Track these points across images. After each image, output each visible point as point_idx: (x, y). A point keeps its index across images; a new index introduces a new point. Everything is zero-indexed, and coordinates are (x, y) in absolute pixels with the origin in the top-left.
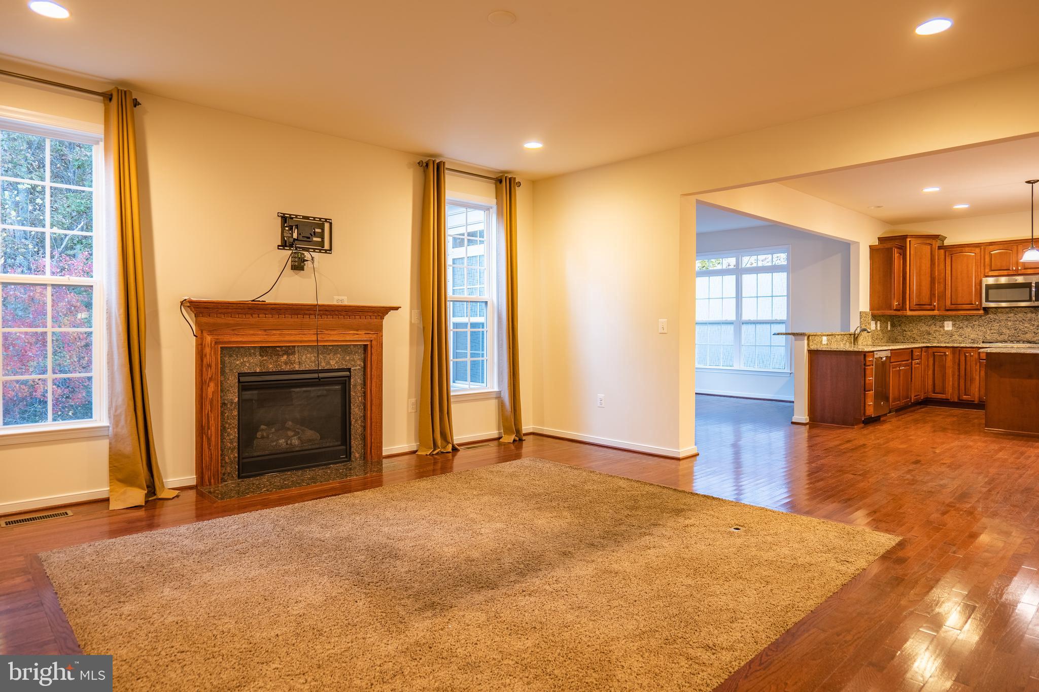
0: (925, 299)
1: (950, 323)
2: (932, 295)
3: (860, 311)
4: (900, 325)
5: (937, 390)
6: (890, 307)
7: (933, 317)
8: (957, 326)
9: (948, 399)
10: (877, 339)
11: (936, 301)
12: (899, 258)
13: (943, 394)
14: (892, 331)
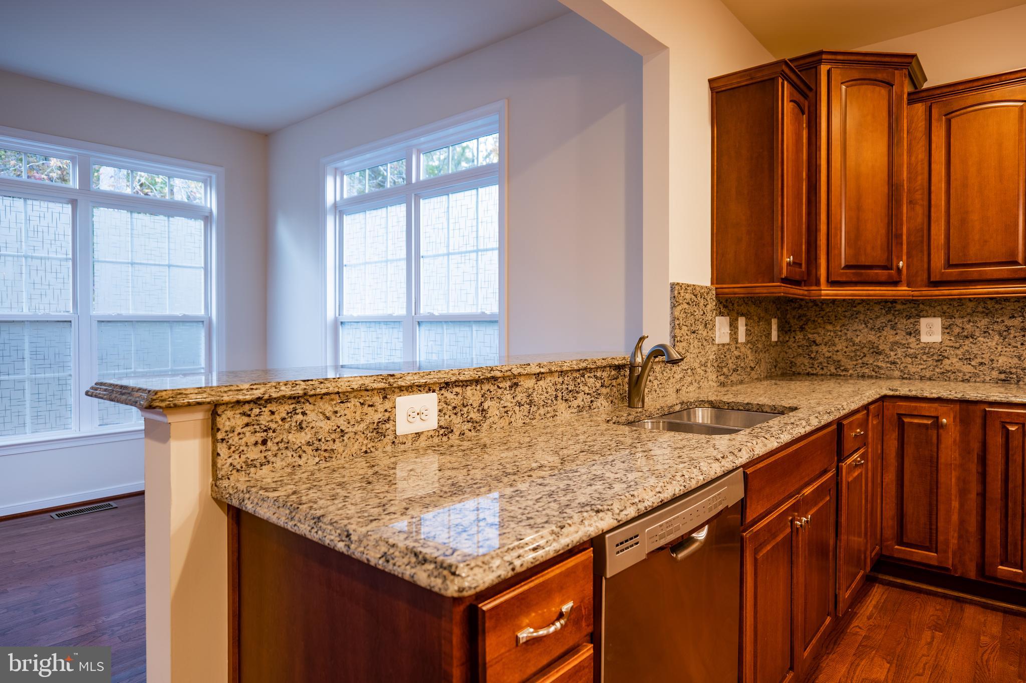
0: (874, 253)
1: (936, 323)
2: (893, 236)
3: (672, 280)
4: (802, 329)
5: (911, 534)
6: (768, 270)
7: (889, 305)
8: (957, 330)
9: (947, 569)
10: (735, 370)
11: (905, 258)
12: (797, 122)
13: (929, 549)
14: (781, 342)
